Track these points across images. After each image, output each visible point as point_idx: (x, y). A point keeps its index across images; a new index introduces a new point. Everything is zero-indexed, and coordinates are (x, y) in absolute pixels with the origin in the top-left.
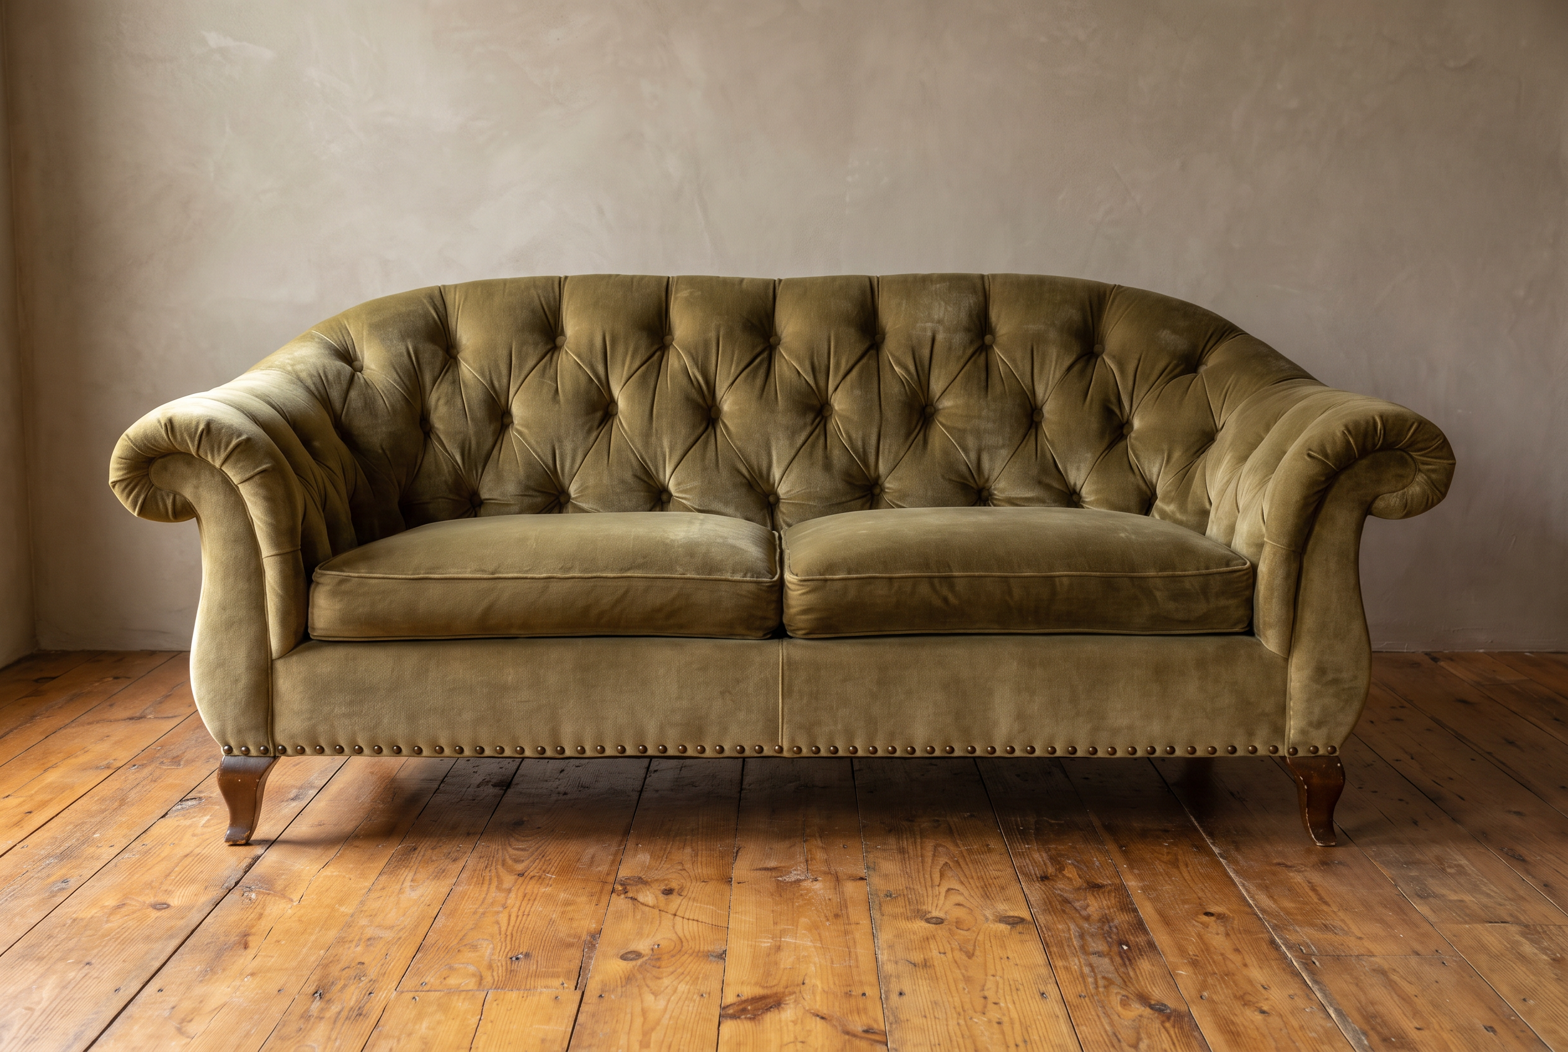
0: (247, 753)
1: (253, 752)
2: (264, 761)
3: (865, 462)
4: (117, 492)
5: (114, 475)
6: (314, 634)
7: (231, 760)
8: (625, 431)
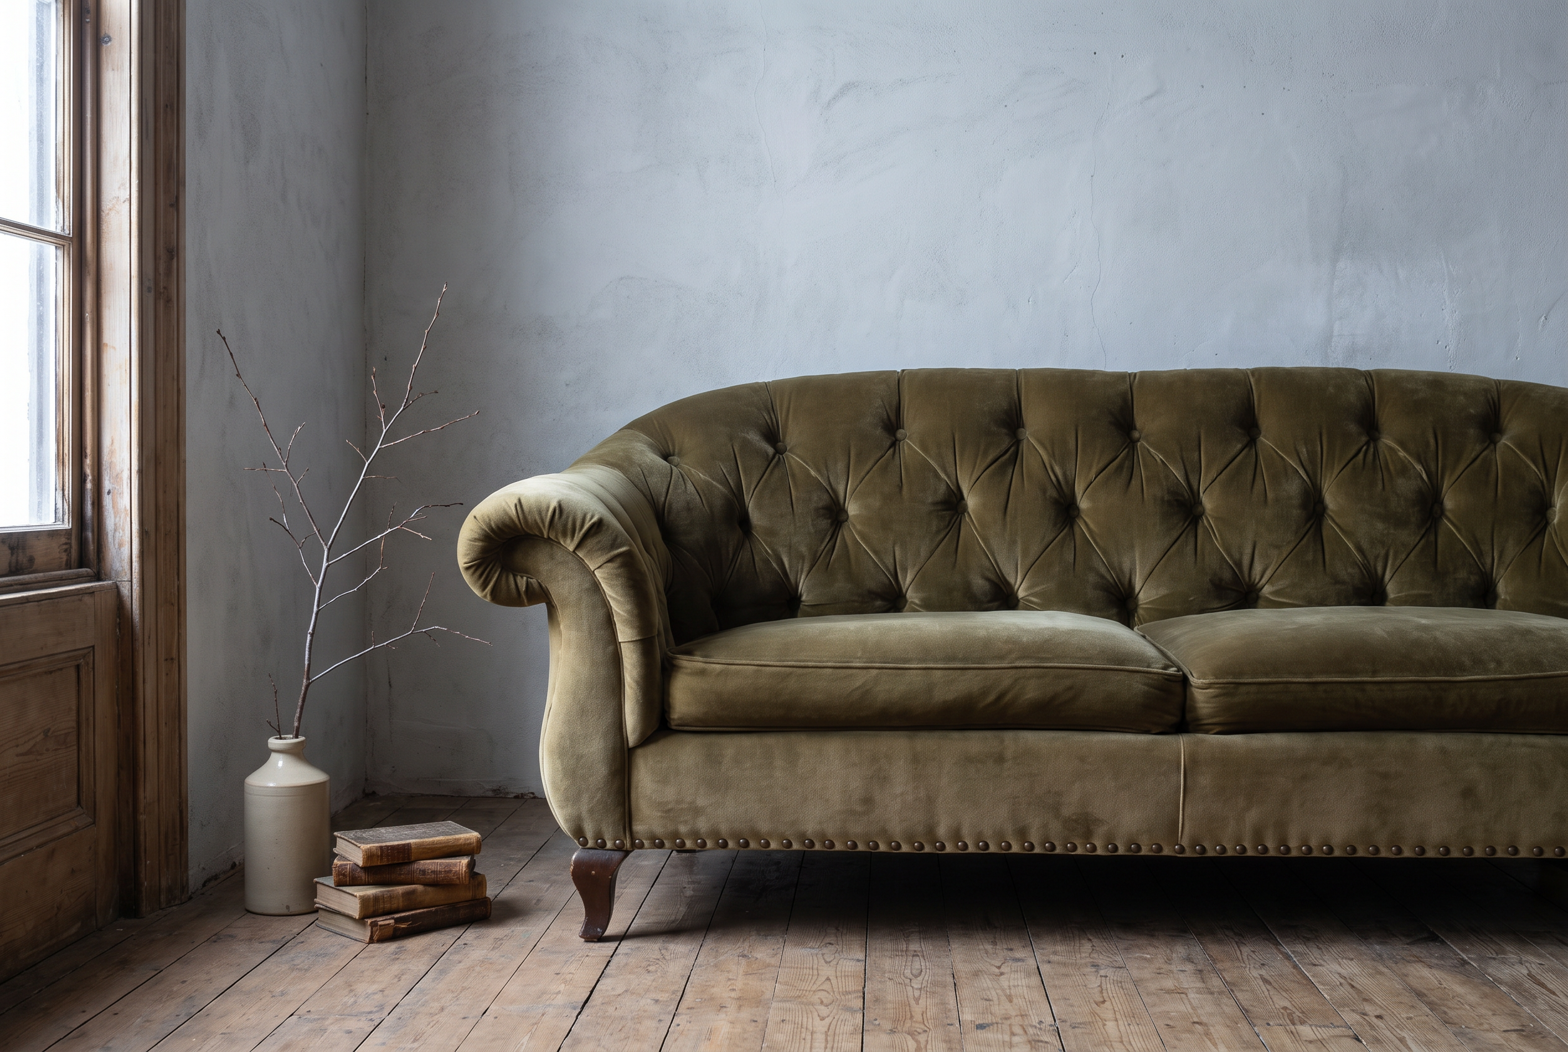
0: (603, 846)
1: (609, 845)
2: (617, 855)
3: (1239, 564)
4: (466, 577)
5: (462, 560)
6: (673, 725)
7: (587, 855)
8: (975, 528)
